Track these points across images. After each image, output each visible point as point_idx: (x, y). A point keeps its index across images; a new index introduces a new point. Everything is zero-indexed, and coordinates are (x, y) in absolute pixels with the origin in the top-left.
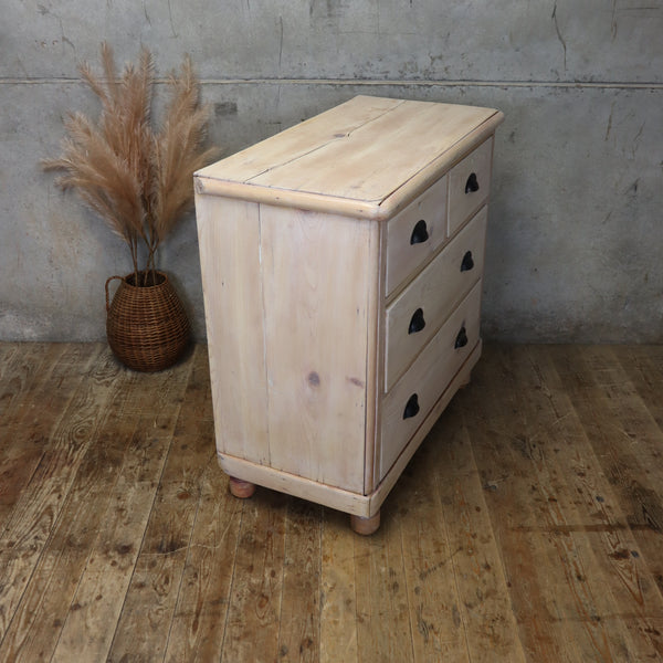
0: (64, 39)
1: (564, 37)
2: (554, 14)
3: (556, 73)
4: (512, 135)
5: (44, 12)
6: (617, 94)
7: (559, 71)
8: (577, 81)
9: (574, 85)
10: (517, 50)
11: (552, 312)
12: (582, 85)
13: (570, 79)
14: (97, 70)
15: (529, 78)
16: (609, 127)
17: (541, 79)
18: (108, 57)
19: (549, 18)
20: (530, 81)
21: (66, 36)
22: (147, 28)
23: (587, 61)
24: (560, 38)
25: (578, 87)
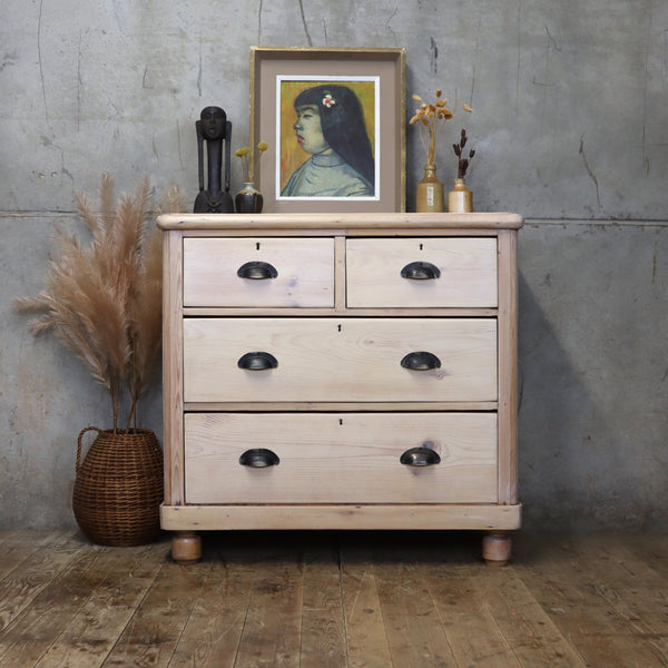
0: (64, 171)
1: (594, 173)
2: (581, 151)
3: (591, 211)
4: (548, 277)
5: (47, 142)
6: (657, 232)
7: (594, 208)
8: (615, 219)
9: (611, 222)
10: (546, 186)
11: (615, 494)
12: (619, 223)
13: (605, 216)
14: (93, 203)
15: (561, 215)
16: (654, 269)
17: (574, 216)
18: (107, 188)
19: (577, 153)
20: (563, 219)
21: (66, 167)
22: (154, 160)
23: (621, 197)
24: (591, 174)
25: (615, 224)
